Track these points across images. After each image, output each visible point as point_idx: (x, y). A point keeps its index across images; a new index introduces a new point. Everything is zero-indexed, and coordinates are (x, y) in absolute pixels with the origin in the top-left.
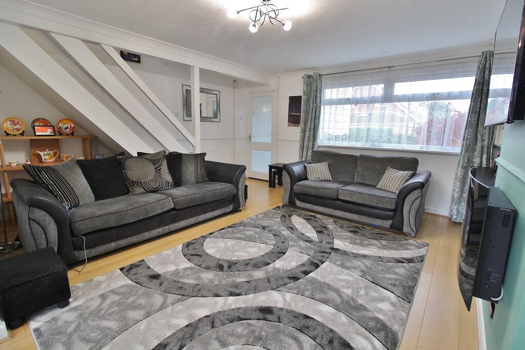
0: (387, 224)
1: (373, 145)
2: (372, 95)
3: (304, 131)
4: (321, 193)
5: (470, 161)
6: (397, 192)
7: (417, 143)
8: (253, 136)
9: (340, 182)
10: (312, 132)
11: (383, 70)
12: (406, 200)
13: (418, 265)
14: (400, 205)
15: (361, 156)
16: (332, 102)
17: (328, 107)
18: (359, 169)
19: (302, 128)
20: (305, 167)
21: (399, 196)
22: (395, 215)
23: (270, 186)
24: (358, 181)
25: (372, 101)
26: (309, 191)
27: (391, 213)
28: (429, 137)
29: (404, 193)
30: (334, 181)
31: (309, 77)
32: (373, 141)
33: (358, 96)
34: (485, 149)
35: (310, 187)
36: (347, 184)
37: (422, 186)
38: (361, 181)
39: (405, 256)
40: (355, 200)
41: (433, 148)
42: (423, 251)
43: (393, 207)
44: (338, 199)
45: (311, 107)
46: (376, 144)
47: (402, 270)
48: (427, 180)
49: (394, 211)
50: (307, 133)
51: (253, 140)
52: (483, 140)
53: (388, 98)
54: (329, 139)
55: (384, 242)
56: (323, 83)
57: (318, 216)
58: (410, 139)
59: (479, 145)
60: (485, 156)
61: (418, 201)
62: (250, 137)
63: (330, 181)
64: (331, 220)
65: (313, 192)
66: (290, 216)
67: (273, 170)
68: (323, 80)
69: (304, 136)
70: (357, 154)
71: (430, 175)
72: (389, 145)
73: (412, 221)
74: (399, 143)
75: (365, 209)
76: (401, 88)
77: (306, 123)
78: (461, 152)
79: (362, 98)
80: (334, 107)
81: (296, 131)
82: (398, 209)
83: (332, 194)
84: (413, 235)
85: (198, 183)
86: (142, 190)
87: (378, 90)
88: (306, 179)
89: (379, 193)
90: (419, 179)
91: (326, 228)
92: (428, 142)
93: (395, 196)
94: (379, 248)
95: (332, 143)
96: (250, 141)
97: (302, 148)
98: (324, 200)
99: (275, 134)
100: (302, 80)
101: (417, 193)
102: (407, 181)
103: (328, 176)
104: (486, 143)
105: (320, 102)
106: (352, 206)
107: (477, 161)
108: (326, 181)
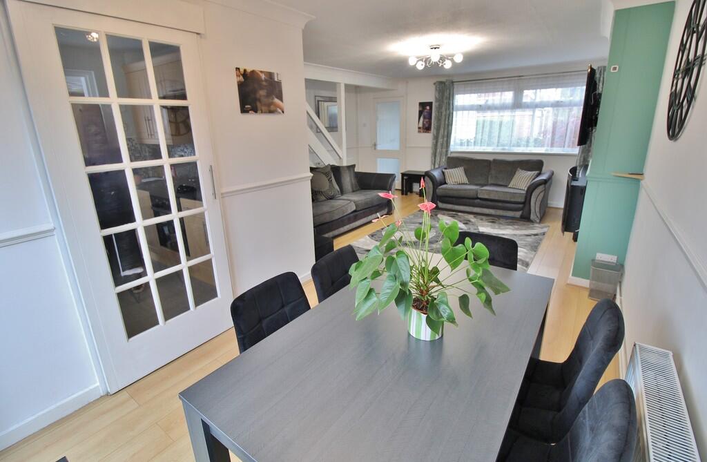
0: (518, 214)
1: (503, 149)
2: (503, 101)
3: (436, 138)
4: (462, 194)
6: (526, 189)
7: (543, 146)
8: (378, 143)
9: (477, 185)
10: (445, 139)
12: (533, 194)
13: (541, 237)
14: (528, 199)
15: (495, 161)
16: (464, 108)
17: (460, 113)
18: (493, 172)
19: (434, 135)
20: (443, 173)
21: (527, 191)
22: (524, 207)
23: (402, 194)
24: (492, 182)
25: (502, 108)
26: (451, 193)
27: (521, 206)
28: (553, 139)
29: (532, 189)
30: (470, 184)
31: (441, 83)
32: (503, 145)
33: (490, 103)
35: (452, 190)
36: (483, 185)
37: (545, 182)
38: (495, 183)
39: (533, 233)
40: (492, 197)
41: (556, 150)
42: (545, 230)
43: (523, 200)
44: (478, 198)
45: (444, 113)
46: (507, 148)
47: (529, 239)
48: (550, 178)
49: (524, 203)
50: (440, 140)
51: (379, 147)
53: (517, 105)
54: (461, 144)
55: (516, 227)
56: (455, 90)
57: (459, 214)
58: (537, 142)
61: (542, 194)
62: (375, 145)
64: (472, 216)
65: (455, 194)
66: (436, 215)
67: (405, 177)
68: (455, 86)
69: (437, 142)
70: (491, 158)
71: (553, 174)
72: (519, 148)
73: (537, 210)
74: (527, 146)
75: (500, 204)
76: (529, 95)
77: (438, 129)
79: (493, 104)
80: (466, 112)
81: (428, 138)
82: (527, 202)
83: (472, 194)
84: (538, 221)
85: (353, 191)
86: (324, 198)
87: (508, 96)
88: (445, 183)
89: (512, 191)
90: (543, 177)
91: (469, 221)
92: (552, 145)
93: (524, 192)
94: (513, 230)
95: (464, 149)
96: (375, 149)
97: (434, 154)
98: (464, 200)
99: (404, 141)
100: (434, 86)
101: (541, 188)
102: (534, 179)
103: (465, 180)
105: (453, 109)
106: (489, 203)
108: (464, 184)
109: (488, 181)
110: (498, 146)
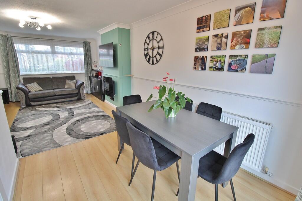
0: (76, 98)
5: (88, 75)
11: (50, 40)
15: (53, 77)
18: (54, 83)
27: (77, 94)
34: (91, 71)
38: (57, 87)
42: (90, 101)
43: (77, 92)
44: (56, 95)
52: (90, 68)
53: (53, 52)
59: (89, 70)
60: (91, 73)
63: (42, 90)
70: (51, 77)
76: (59, 49)
78: (85, 72)
79: (41, 51)
82: (79, 92)
89: (67, 90)
93: (75, 89)
101: (83, 86)
104: (91, 69)
107: (90, 74)
108: (41, 90)
109: (53, 87)
110: (48, 71)
